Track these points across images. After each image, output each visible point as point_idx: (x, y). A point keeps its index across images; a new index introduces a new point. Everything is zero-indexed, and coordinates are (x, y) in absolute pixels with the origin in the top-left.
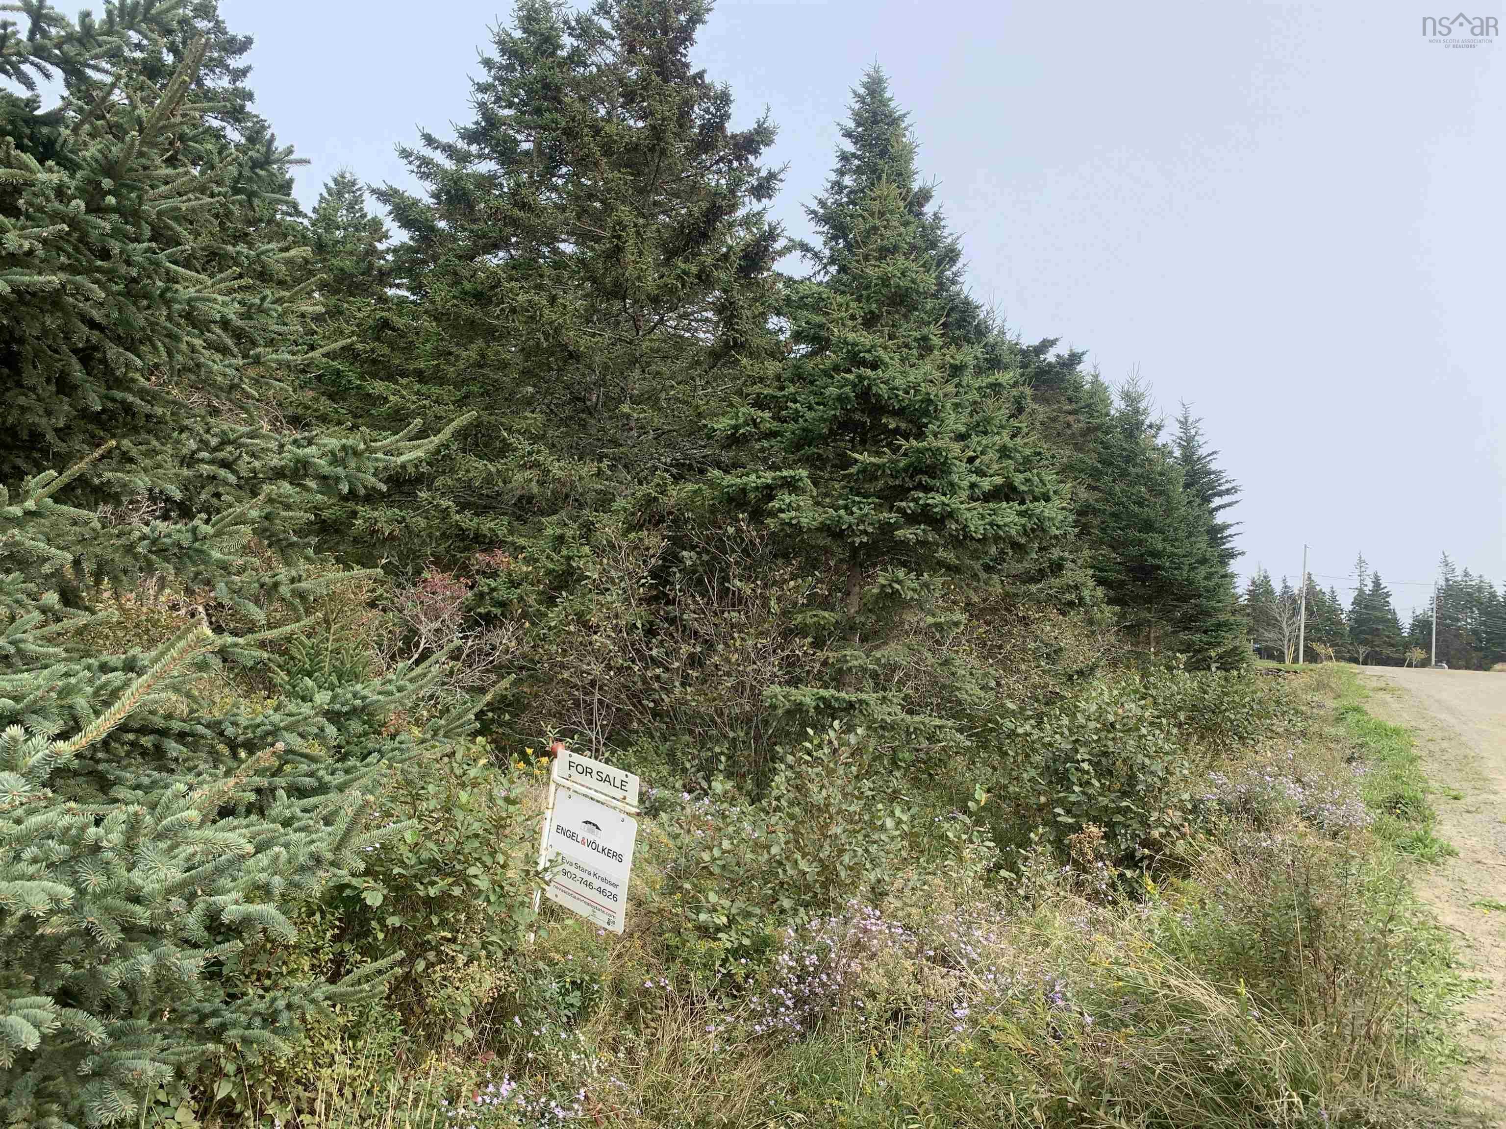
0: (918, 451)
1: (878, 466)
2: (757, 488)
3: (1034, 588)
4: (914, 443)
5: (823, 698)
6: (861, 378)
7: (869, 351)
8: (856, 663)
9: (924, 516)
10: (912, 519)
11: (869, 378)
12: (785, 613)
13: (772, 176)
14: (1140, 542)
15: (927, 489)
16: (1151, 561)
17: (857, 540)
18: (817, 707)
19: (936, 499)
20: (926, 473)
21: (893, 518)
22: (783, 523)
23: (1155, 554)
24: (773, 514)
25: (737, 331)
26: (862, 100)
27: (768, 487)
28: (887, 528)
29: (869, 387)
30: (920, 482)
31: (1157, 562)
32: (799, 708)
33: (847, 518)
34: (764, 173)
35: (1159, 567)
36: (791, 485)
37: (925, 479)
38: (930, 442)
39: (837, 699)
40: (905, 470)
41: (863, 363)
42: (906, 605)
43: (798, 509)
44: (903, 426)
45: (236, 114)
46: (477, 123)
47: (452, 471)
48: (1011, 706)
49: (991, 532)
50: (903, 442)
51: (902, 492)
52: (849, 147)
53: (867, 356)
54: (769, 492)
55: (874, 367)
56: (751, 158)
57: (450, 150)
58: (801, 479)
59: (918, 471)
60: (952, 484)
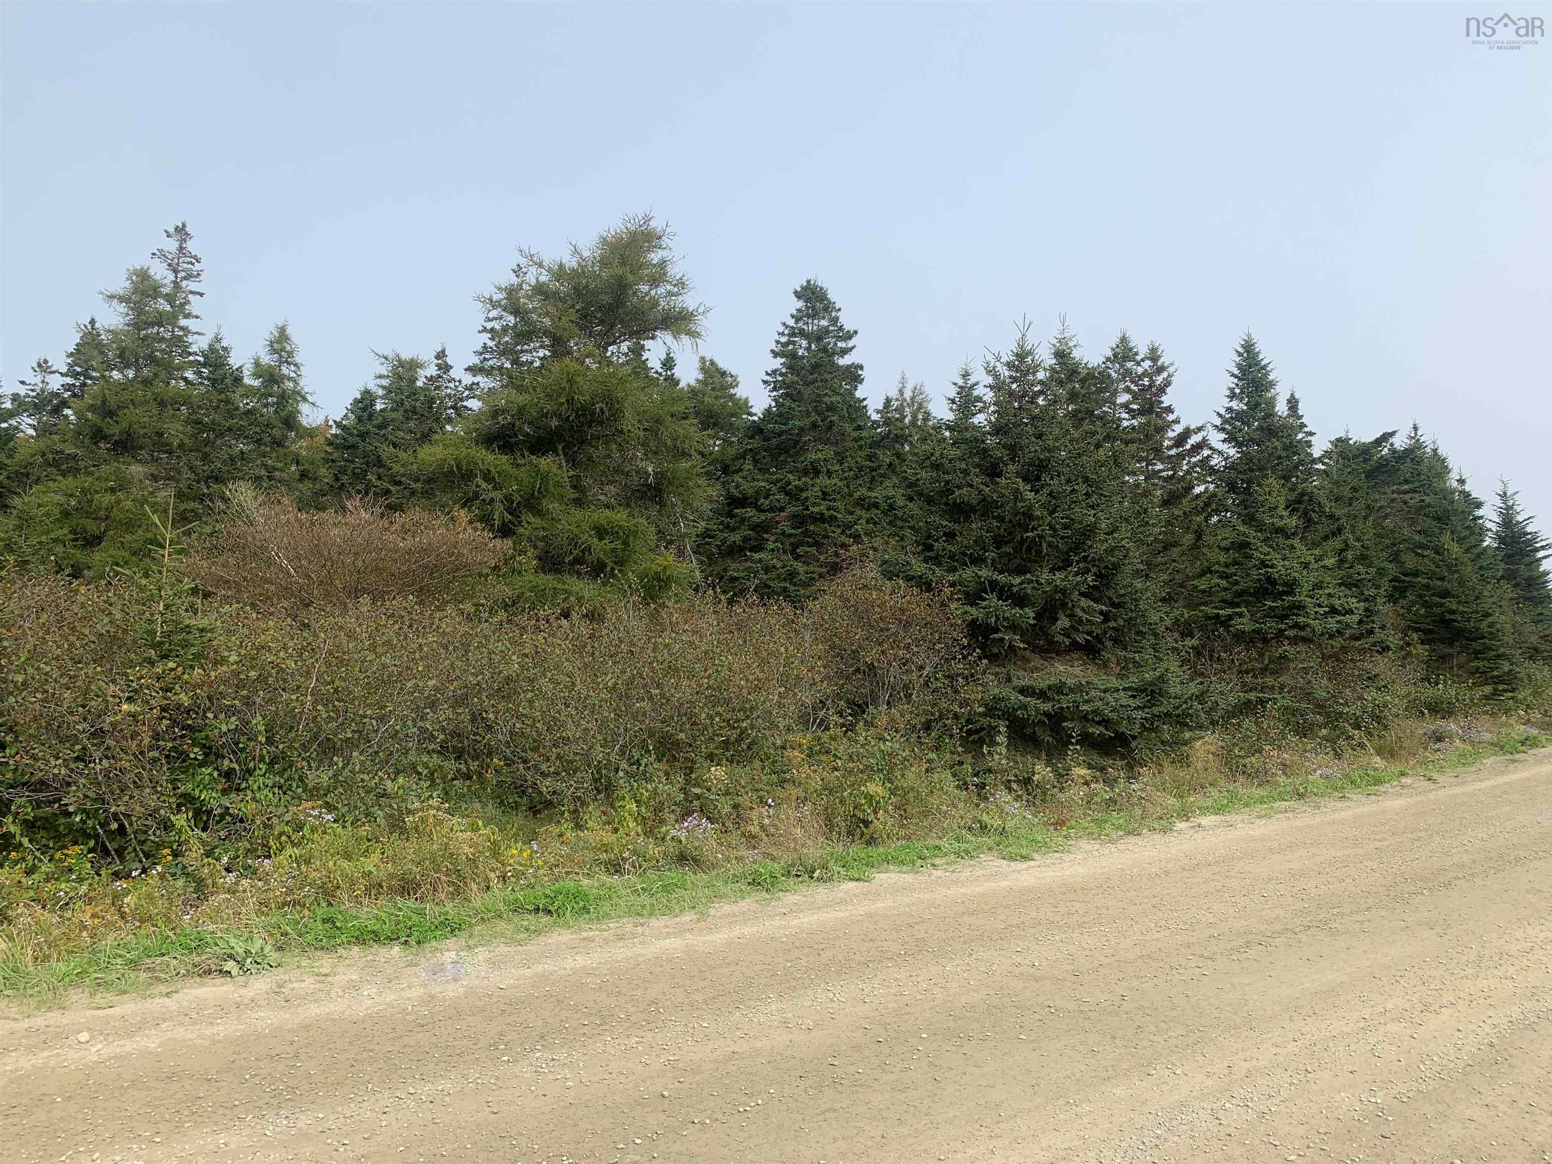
1: (1276, 607)
3: (1357, 644)
9: (1296, 626)
12: (1240, 665)
14: (1442, 605)
15: (1297, 615)
16: (1448, 616)
19: (1301, 620)
21: (1283, 627)
22: (1238, 630)
23: (1453, 612)
27: (1230, 615)
31: (1452, 617)
32: (1249, 701)
35: (1454, 621)
36: (1240, 615)
37: (1296, 611)
38: (1297, 598)
41: (1266, 566)
42: (1290, 660)
48: (1341, 701)
49: (1325, 631)
51: (1286, 616)
54: (1230, 617)
55: (1272, 567)
60: (1307, 612)
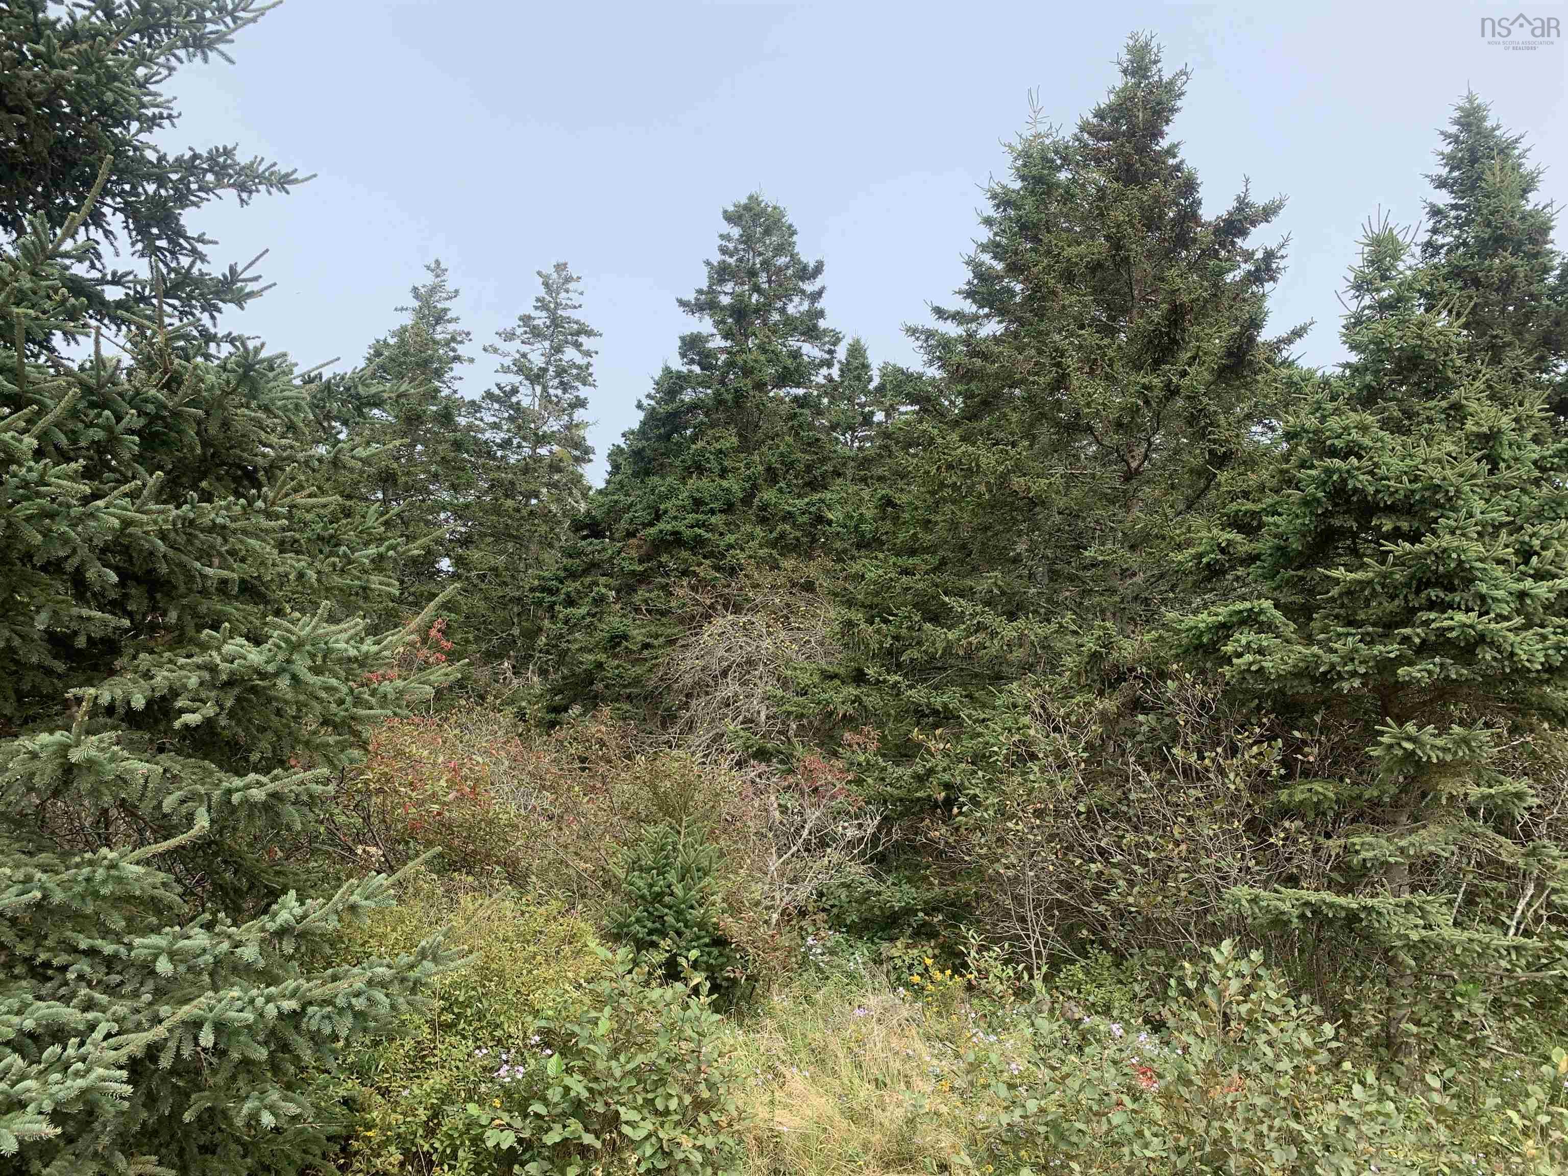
0: (1419, 557)
2: (1209, 629)
4: (1407, 545)
5: (1307, 904)
6: (1329, 472)
7: (1339, 436)
8: (1370, 854)
10: (1424, 649)
11: (1339, 470)
13: (1269, 255)
17: (1346, 686)
18: (1302, 916)
20: (1437, 584)
24: (1227, 660)
25: (1215, 442)
26: (1456, 140)
28: (1386, 666)
29: (1344, 481)
30: (1429, 599)
33: (1328, 658)
34: (1259, 255)
39: (1331, 905)
40: (1407, 585)
43: (1261, 651)
44: (1405, 526)
45: (812, 333)
46: (969, 283)
47: (920, 643)
50: (1392, 547)
52: (1443, 198)
53: (1336, 442)
56: (1239, 241)
57: (958, 317)
58: (1262, 611)
59: (1422, 584)
